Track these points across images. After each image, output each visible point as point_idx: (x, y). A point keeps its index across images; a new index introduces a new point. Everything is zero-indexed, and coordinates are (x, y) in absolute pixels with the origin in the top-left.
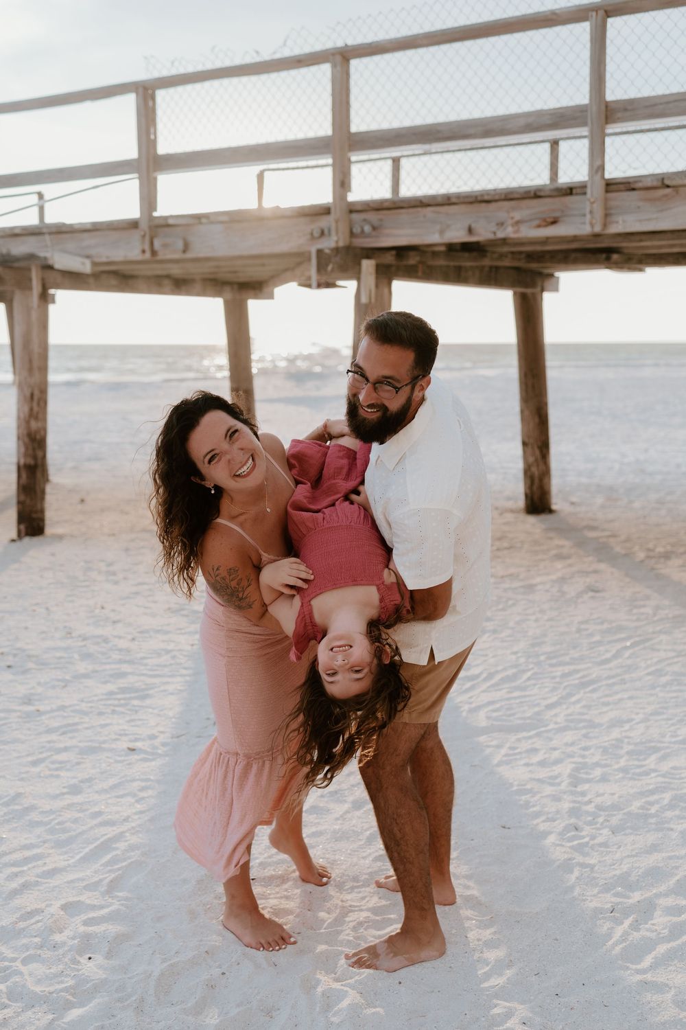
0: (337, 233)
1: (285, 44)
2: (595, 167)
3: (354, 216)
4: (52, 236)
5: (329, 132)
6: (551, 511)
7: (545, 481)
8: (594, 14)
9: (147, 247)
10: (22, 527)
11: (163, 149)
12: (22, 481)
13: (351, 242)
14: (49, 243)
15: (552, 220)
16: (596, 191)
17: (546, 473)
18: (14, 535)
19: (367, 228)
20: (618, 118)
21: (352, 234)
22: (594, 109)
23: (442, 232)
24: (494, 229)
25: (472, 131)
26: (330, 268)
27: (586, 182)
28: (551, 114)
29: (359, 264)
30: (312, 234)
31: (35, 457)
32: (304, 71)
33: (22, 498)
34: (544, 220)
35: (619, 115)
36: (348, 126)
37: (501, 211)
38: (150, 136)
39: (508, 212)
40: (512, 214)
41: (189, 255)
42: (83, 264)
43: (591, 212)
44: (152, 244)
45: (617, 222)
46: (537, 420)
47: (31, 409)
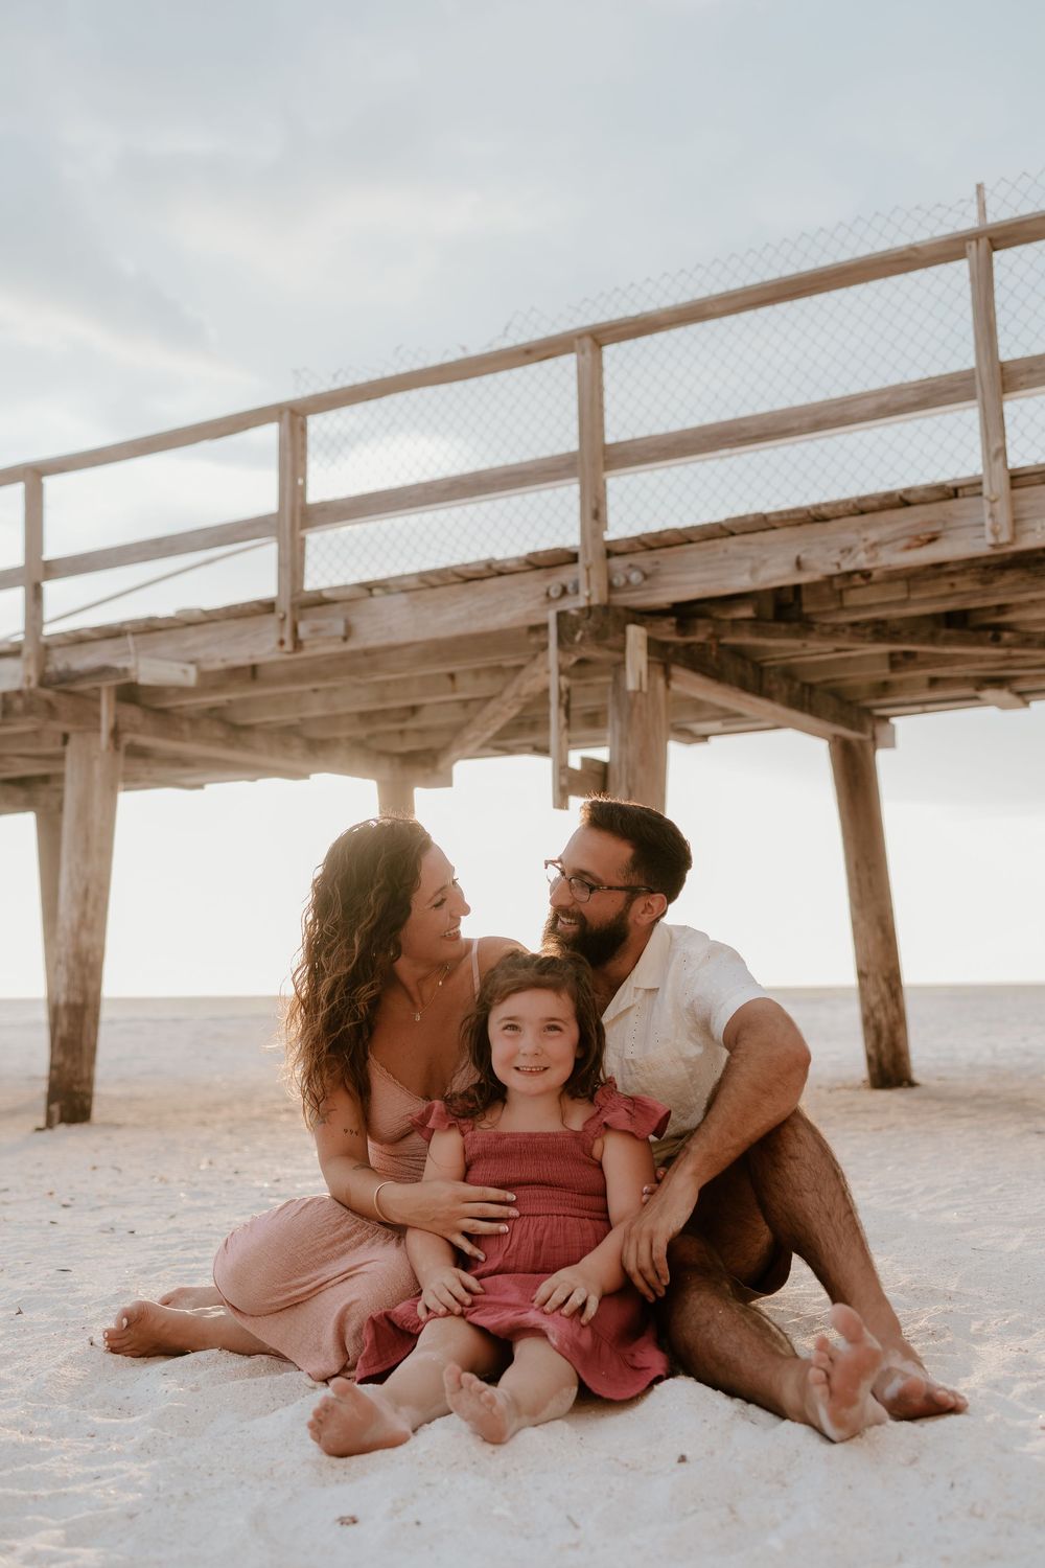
0: (589, 586)
1: (505, 335)
2: (993, 449)
3: (616, 562)
4: (138, 638)
5: (574, 447)
6: (912, 1084)
7: (899, 1034)
8: (974, 244)
9: (287, 636)
10: (55, 1108)
11: (314, 496)
12: (59, 1032)
13: (609, 600)
14: (132, 648)
15: (929, 536)
16: (997, 486)
17: (899, 1021)
18: (41, 1121)
19: (635, 577)
20: (1022, 384)
21: (611, 587)
22: (985, 370)
23: (753, 572)
24: (837, 559)
25: (795, 424)
26: (578, 637)
27: (981, 476)
28: (915, 389)
29: (624, 632)
30: (548, 594)
31: (84, 992)
32: (533, 368)
33: (60, 1058)
34: (917, 538)
35: (1023, 379)
36: (602, 436)
37: (846, 533)
38: (297, 481)
39: (858, 532)
40: (864, 536)
41: (351, 646)
42: (185, 672)
43: (992, 515)
44: (295, 631)
45: (1033, 530)
46: (879, 935)
47: (84, 914)
